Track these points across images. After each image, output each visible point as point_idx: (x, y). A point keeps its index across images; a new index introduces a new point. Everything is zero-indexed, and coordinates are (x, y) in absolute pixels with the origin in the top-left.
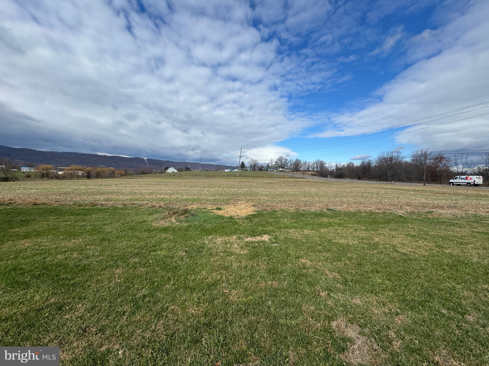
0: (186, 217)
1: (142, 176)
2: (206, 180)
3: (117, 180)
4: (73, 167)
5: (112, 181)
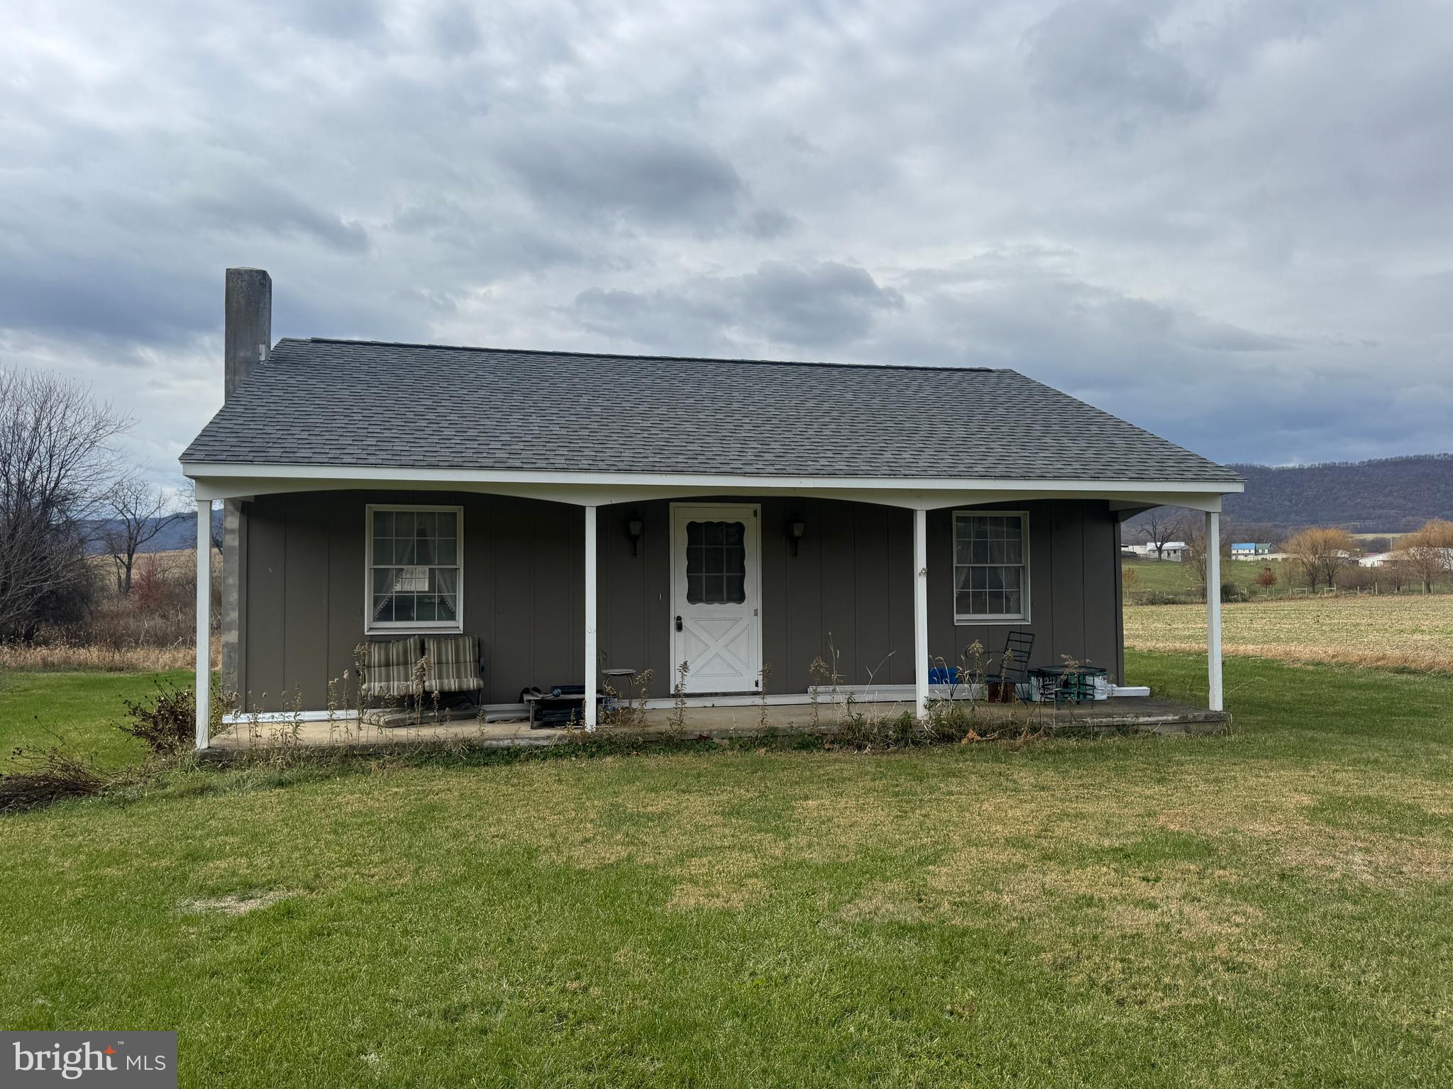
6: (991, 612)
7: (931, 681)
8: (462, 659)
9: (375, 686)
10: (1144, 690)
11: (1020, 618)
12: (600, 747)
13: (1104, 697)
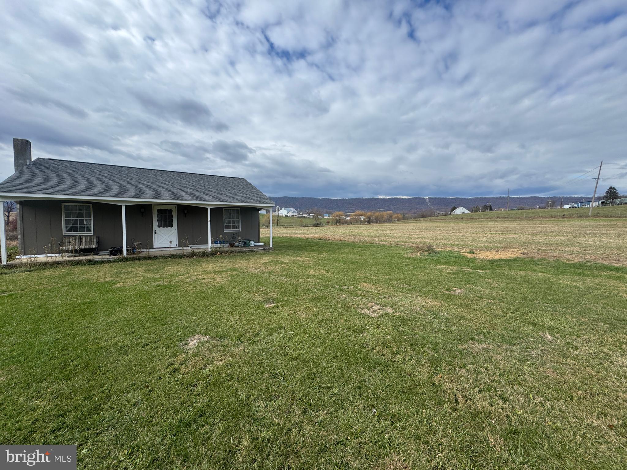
0: (429, 253)
1: (420, 220)
2: (515, 224)
3: (393, 224)
4: (358, 212)
5: (389, 226)
6: (233, 229)
7: (211, 244)
8: (92, 241)
9: (64, 248)
10: (262, 244)
11: (239, 230)
12: (126, 260)
13: (254, 245)
